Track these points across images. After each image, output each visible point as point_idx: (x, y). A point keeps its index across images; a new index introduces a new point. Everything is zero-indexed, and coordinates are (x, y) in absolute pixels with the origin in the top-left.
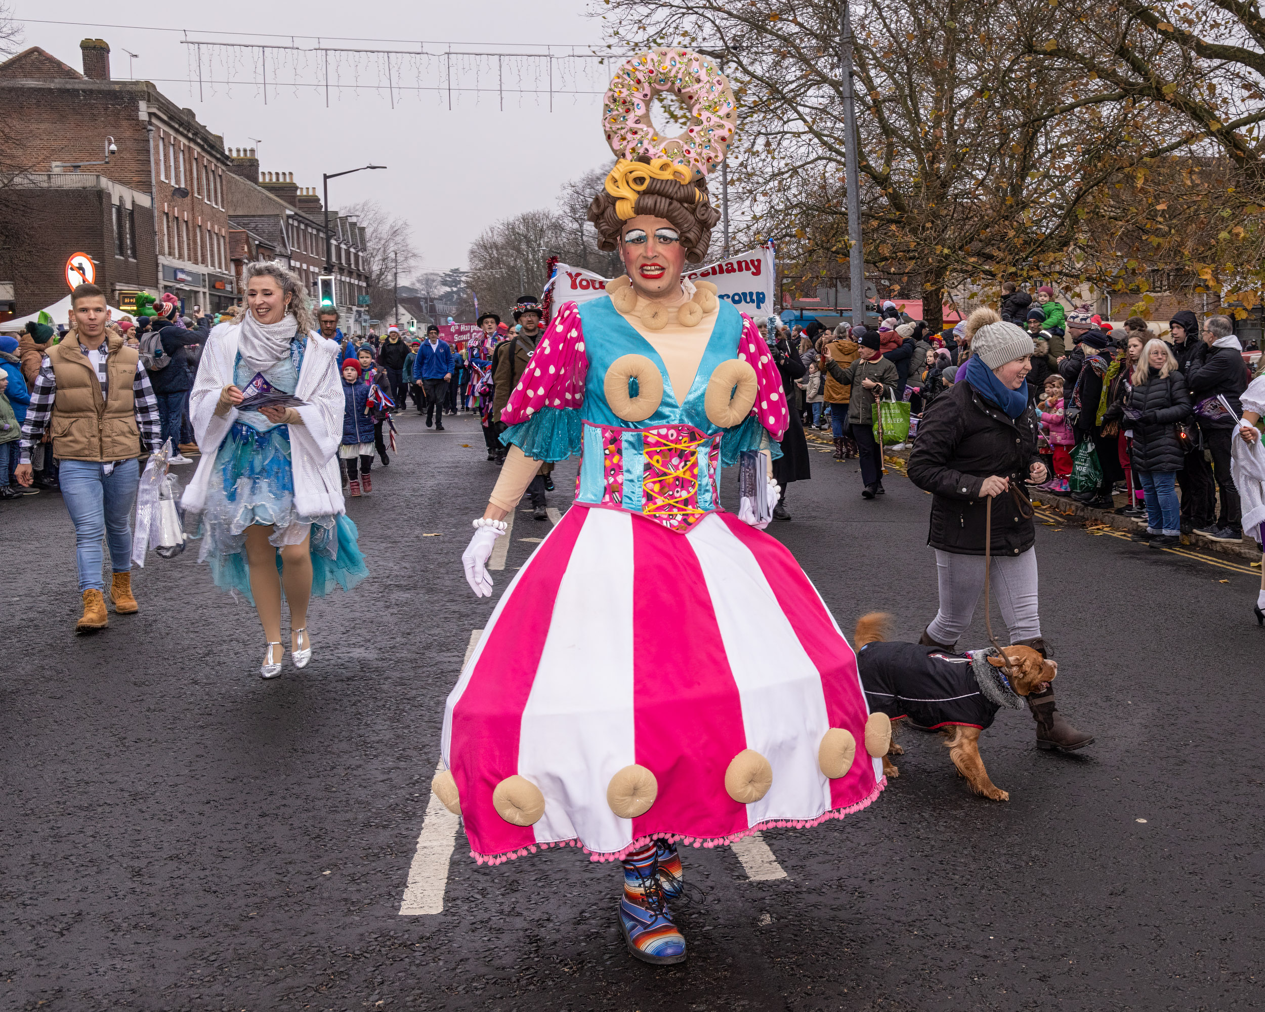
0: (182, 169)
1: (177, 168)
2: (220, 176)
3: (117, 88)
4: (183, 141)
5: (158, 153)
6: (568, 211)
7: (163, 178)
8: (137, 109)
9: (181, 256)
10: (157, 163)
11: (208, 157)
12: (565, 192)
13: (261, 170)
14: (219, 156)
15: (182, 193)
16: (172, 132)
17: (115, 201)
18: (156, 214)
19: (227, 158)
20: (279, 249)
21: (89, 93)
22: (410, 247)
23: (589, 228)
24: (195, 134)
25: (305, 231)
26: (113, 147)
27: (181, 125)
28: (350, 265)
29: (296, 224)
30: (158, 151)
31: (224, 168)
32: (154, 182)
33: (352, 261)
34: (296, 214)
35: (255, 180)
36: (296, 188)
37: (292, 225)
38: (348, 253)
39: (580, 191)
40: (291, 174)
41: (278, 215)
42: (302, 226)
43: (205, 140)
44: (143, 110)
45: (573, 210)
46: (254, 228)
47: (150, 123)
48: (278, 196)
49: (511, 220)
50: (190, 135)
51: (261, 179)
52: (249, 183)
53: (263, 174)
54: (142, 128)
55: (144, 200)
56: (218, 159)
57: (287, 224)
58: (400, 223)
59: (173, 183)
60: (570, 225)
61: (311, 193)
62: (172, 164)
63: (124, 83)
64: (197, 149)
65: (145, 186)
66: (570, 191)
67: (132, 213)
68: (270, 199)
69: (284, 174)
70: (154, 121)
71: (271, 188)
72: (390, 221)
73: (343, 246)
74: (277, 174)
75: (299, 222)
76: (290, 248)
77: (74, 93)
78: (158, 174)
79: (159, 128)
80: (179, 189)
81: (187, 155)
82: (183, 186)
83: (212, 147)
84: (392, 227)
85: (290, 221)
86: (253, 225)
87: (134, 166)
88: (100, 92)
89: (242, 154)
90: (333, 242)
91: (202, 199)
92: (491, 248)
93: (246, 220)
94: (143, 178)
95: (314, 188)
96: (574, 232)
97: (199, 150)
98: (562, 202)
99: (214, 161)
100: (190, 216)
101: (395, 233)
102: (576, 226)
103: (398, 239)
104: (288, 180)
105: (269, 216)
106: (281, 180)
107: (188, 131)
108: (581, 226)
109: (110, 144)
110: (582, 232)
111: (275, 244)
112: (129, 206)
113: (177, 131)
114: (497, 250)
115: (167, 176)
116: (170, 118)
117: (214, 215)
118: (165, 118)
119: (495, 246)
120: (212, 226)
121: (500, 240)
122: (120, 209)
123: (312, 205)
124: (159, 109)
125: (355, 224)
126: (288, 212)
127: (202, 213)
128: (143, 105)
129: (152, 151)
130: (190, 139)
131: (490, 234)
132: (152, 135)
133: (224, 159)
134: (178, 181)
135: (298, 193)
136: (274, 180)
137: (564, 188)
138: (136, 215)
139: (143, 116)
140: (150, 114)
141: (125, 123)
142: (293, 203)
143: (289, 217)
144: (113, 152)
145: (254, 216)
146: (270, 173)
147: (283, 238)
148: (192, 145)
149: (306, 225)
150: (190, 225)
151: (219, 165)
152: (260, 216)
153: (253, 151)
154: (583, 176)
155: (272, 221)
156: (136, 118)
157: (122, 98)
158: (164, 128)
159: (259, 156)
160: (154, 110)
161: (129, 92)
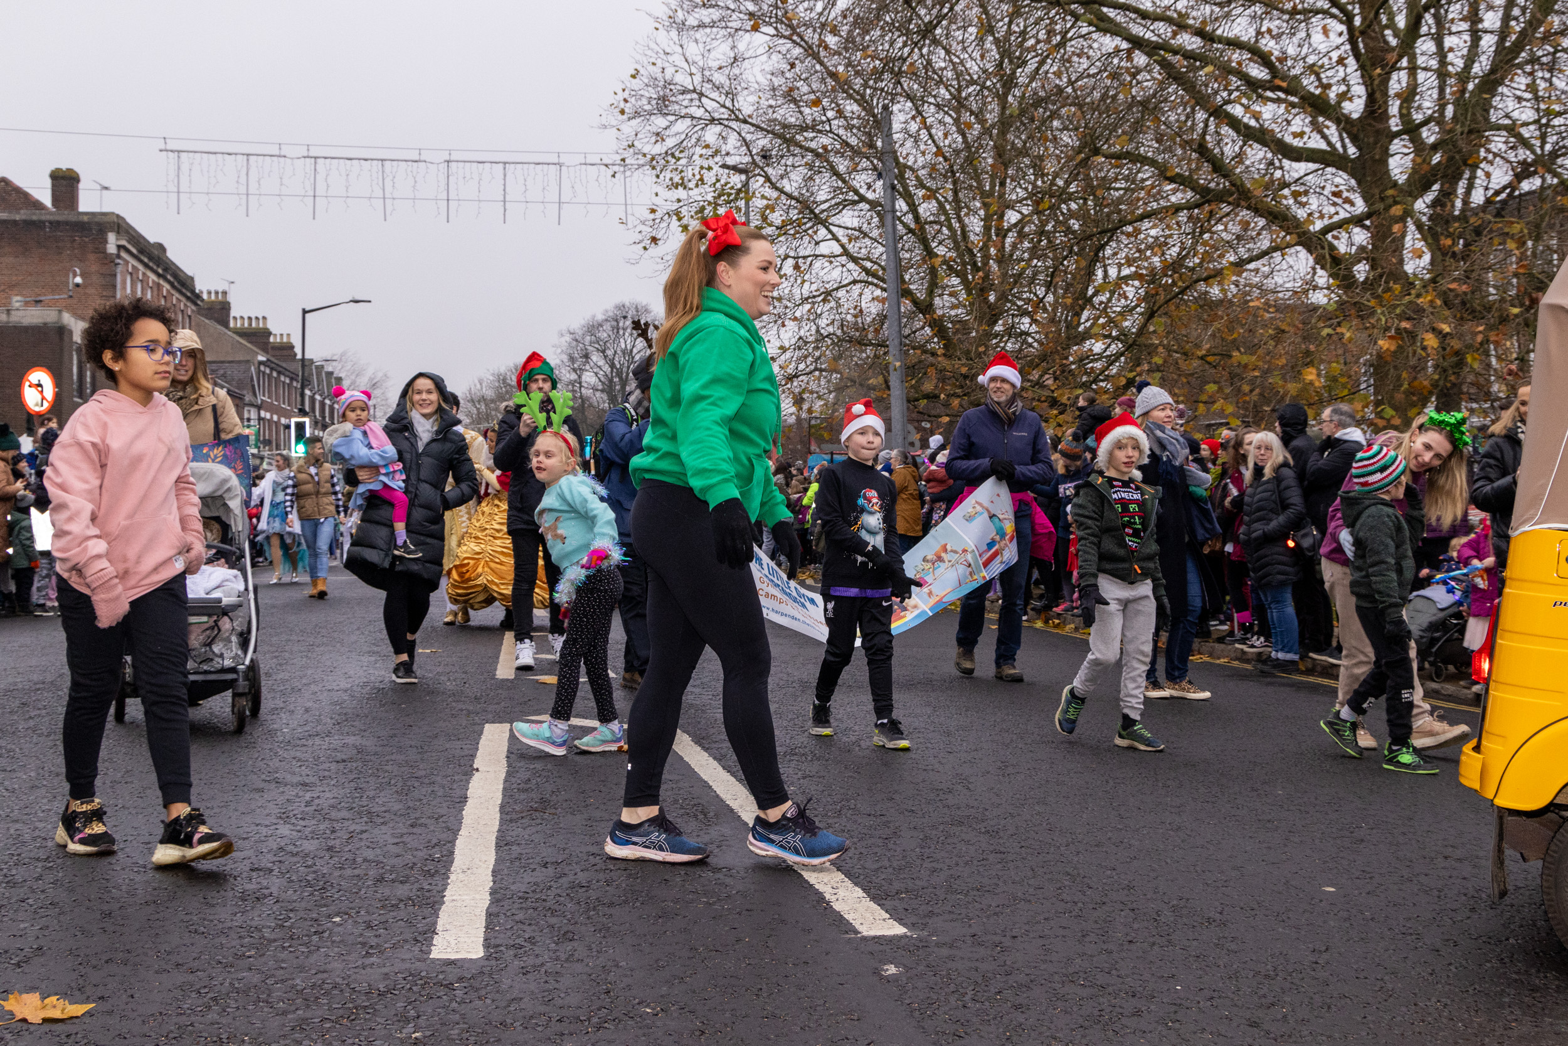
2: (190, 317)
3: (85, 219)
4: (152, 277)
5: (124, 288)
6: (566, 360)
8: (106, 242)
11: (177, 295)
12: (563, 340)
13: (233, 313)
14: (189, 294)
16: (141, 267)
19: (198, 296)
20: (248, 398)
21: (56, 225)
23: (588, 379)
24: (166, 270)
25: (277, 379)
26: (78, 280)
27: (151, 258)
28: (324, 418)
29: (268, 371)
30: (125, 286)
31: (194, 308)
33: (327, 414)
34: (269, 361)
35: (226, 324)
36: (270, 333)
37: (264, 373)
38: (323, 404)
39: (580, 339)
40: (264, 318)
41: (248, 361)
42: (275, 374)
43: (175, 276)
44: (112, 242)
45: (572, 359)
46: (224, 376)
47: (118, 256)
48: (250, 342)
49: (503, 370)
50: (160, 271)
51: (232, 325)
52: (219, 327)
53: (235, 318)
54: (110, 261)
56: (188, 298)
57: (259, 371)
58: (380, 375)
61: (285, 340)
63: (93, 214)
64: (166, 286)
66: (568, 338)
68: (241, 345)
69: (257, 318)
70: (123, 254)
71: (243, 333)
72: (369, 373)
73: (318, 397)
74: (250, 318)
75: (272, 369)
76: (260, 398)
77: (38, 225)
79: (127, 262)
81: (155, 293)
83: (183, 284)
85: (262, 368)
86: (222, 372)
88: (67, 223)
89: (213, 297)
90: (308, 392)
92: (479, 401)
95: (288, 335)
97: (169, 287)
98: (559, 351)
99: (183, 299)
102: (574, 376)
104: (261, 325)
105: (239, 362)
106: (254, 325)
107: (158, 266)
108: (580, 377)
109: (75, 276)
110: (580, 383)
111: (245, 392)
113: (146, 266)
114: (486, 405)
116: (141, 251)
118: (134, 251)
119: (483, 399)
121: (490, 393)
123: (285, 353)
124: (128, 242)
125: (331, 373)
126: (261, 358)
128: (112, 237)
129: (119, 286)
130: (159, 275)
131: (478, 386)
132: (119, 269)
133: (195, 298)
135: (272, 339)
136: (246, 325)
137: (562, 335)
139: (111, 248)
140: (119, 247)
141: (92, 257)
142: (265, 349)
143: (261, 363)
144: (78, 286)
145: (222, 362)
146: (242, 318)
147: (253, 386)
148: (162, 282)
149: (279, 373)
151: (189, 304)
152: (229, 362)
153: (225, 293)
154: (583, 322)
155: (243, 367)
156: (104, 252)
157: (90, 230)
158: (133, 262)
159: (231, 298)
160: (123, 243)
161: (99, 224)
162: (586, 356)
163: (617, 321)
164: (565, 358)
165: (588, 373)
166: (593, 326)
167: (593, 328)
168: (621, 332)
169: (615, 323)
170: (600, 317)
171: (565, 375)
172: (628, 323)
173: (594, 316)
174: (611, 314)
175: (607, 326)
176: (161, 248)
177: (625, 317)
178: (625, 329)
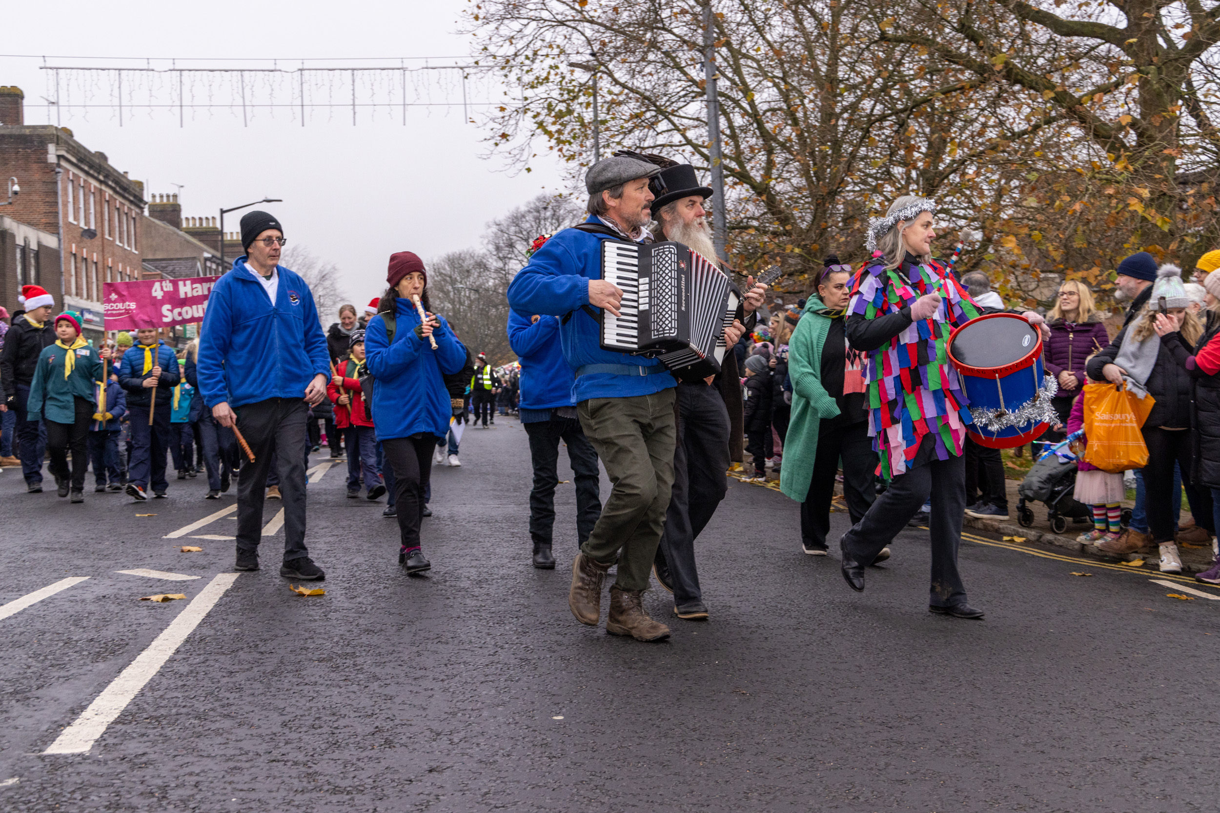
0: (92, 211)
1: (87, 210)
2: (134, 219)
3: (27, 132)
4: (94, 183)
5: (66, 194)
7: (71, 219)
8: (46, 152)
9: (89, 297)
10: (65, 205)
11: (120, 199)
12: (490, 231)
13: (184, 215)
15: (90, 234)
16: (82, 175)
17: (20, 241)
18: (63, 254)
19: (141, 200)
21: (2, 138)
22: (338, 291)
24: (106, 176)
26: (16, 188)
27: (91, 167)
29: (214, 266)
30: (67, 193)
31: (138, 210)
32: (61, 223)
34: (213, 256)
35: (177, 224)
36: (219, 233)
37: (210, 268)
39: (505, 230)
40: (214, 218)
41: (194, 258)
43: (116, 181)
44: (52, 153)
45: (498, 248)
46: (172, 271)
47: (59, 165)
48: (200, 241)
50: (101, 178)
51: (184, 225)
52: (171, 227)
53: (187, 219)
54: (51, 170)
55: (50, 241)
56: (131, 202)
57: (205, 267)
58: (329, 267)
59: (82, 224)
60: (495, 264)
62: (82, 205)
63: (34, 127)
64: (108, 192)
65: (53, 227)
66: (494, 229)
67: (37, 254)
68: (188, 242)
69: (207, 219)
70: (63, 163)
71: (194, 233)
72: (319, 266)
74: (200, 219)
75: (218, 265)
78: (66, 215)
79: (68, 171)
80: (89, 230)
81: (98, 198)
82: (93, 227)
83: (125, 189)
84: (320, 272)
85: (208, 264)
86: (170, 268)
87: (43, 208)
88: (11, 136)
89: (165, 200)
91: (114, 241)
93: (164, 264)
94: (51, 220)
96: (498, 271)
97: (111, 192)
98: (486, 241)
99: (127, 203)
100: (100, 258)
101: (323, 278)
102: (500, 264)
103: (327, 283)
104: (211, 225)
105: (187, 259)
106: (204, 225)
107: (99, 173)
108: (505, 264)
109: (13, 184)
112: (34, 246)
113: (87, 173)
115: (76, 218)
116: (81, 160)
117: (126, 257)
118: (74, 160)
120: (124, 268)
122: (25, 250)
123: (235, 249)
124: (68, 152)
126: (206, 255)
127: (113, 255)
128: (52, 148)
129: (60, 193)
130: (101, 182)
132: (60, 177)
133: (138, 201)
134: (87, 222)
136: (198, 225)
137: (489, 227)
138: (42, 256)
139: (52, 158)
140: (59, 157)
141: (35, 166)
142: (215, 248)
143: (206, 259)
144: (16, 193)
145: (171, 259)
146: (193, 218)
148: (103, 188)
150: (100, 266)
151: (133, 207)
152: (178, 259)
153: (175, 196)
154: (508, 214)
155: (189, 264)
156: (45, 161)
157: (32, 142)
158: (73, 170)
159: (181, 201)
160: (63, 153)
161: (39, 136)
162: (511, 245)
163: (538, 212)
164: (491, 247)
165: (513, 261)
166: (516, 218)
167: (517, 219)
168: (542, 222)
169: (536, 214)
170: (523, 209)
171: (494, 263)
172: (549, 213)
173: (518, 209)
174: (532, 206)
175: (530, 218)
176: (102, 156)
177: (545, 208)
178: (545, 219)
